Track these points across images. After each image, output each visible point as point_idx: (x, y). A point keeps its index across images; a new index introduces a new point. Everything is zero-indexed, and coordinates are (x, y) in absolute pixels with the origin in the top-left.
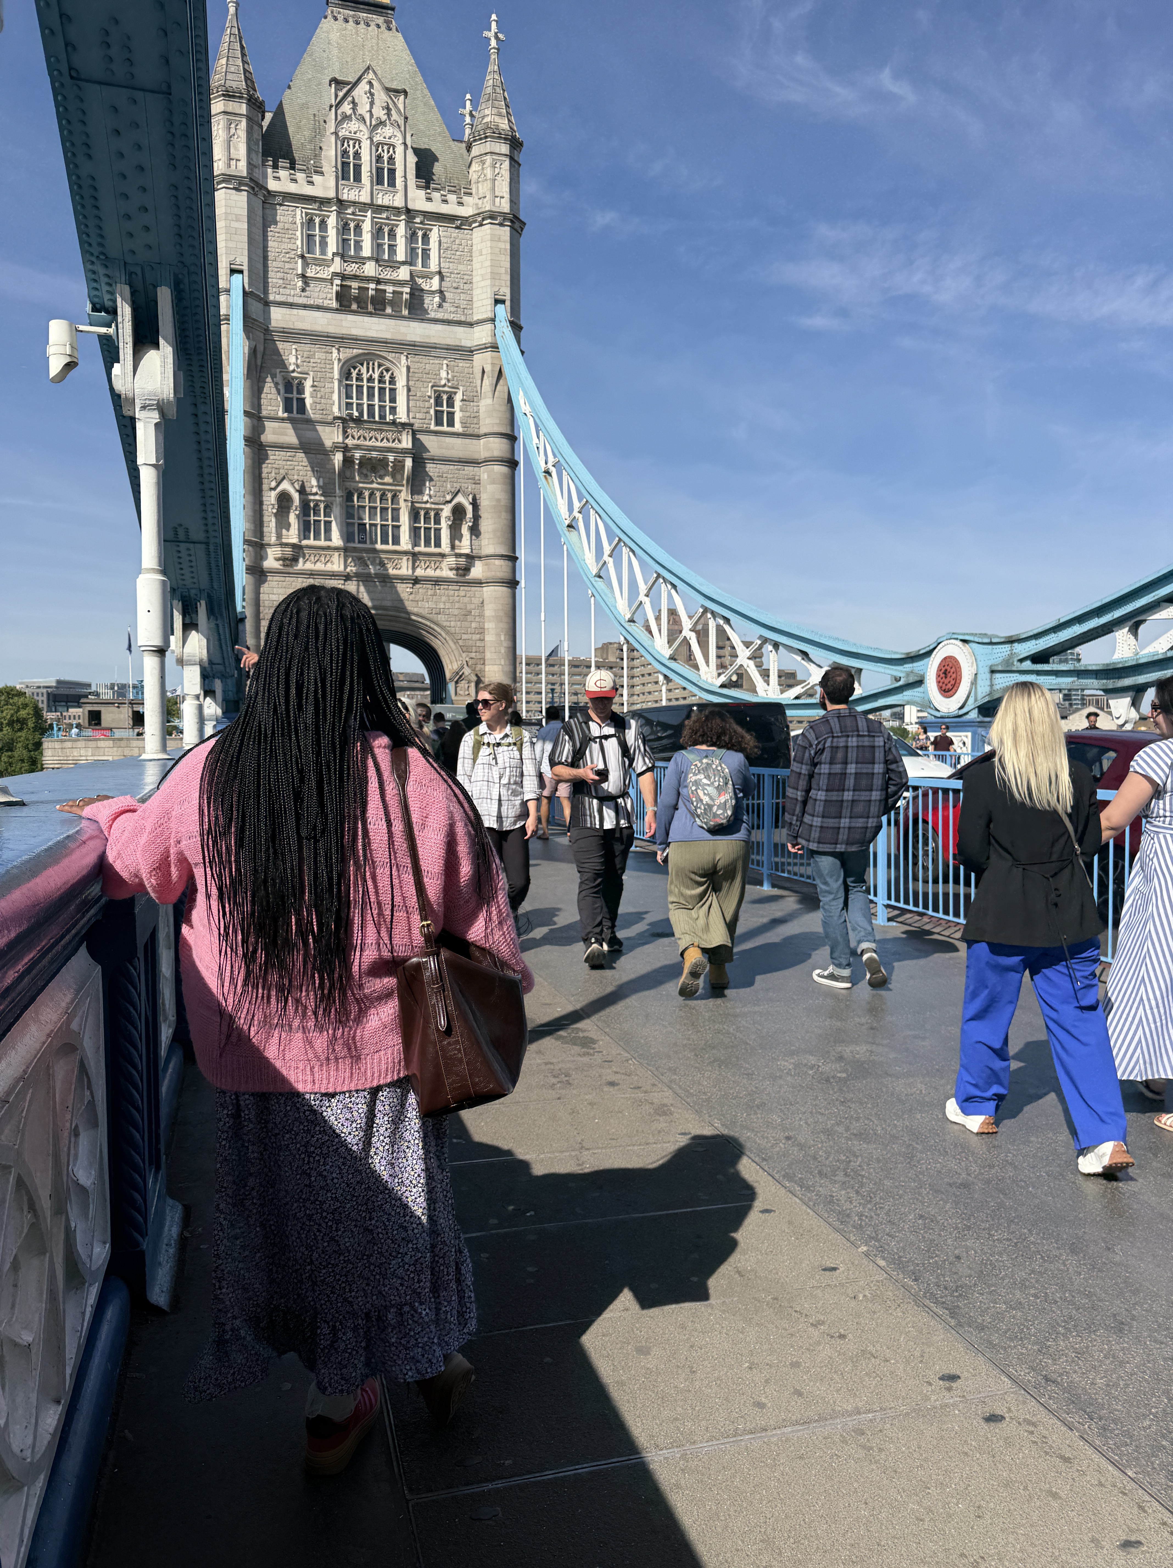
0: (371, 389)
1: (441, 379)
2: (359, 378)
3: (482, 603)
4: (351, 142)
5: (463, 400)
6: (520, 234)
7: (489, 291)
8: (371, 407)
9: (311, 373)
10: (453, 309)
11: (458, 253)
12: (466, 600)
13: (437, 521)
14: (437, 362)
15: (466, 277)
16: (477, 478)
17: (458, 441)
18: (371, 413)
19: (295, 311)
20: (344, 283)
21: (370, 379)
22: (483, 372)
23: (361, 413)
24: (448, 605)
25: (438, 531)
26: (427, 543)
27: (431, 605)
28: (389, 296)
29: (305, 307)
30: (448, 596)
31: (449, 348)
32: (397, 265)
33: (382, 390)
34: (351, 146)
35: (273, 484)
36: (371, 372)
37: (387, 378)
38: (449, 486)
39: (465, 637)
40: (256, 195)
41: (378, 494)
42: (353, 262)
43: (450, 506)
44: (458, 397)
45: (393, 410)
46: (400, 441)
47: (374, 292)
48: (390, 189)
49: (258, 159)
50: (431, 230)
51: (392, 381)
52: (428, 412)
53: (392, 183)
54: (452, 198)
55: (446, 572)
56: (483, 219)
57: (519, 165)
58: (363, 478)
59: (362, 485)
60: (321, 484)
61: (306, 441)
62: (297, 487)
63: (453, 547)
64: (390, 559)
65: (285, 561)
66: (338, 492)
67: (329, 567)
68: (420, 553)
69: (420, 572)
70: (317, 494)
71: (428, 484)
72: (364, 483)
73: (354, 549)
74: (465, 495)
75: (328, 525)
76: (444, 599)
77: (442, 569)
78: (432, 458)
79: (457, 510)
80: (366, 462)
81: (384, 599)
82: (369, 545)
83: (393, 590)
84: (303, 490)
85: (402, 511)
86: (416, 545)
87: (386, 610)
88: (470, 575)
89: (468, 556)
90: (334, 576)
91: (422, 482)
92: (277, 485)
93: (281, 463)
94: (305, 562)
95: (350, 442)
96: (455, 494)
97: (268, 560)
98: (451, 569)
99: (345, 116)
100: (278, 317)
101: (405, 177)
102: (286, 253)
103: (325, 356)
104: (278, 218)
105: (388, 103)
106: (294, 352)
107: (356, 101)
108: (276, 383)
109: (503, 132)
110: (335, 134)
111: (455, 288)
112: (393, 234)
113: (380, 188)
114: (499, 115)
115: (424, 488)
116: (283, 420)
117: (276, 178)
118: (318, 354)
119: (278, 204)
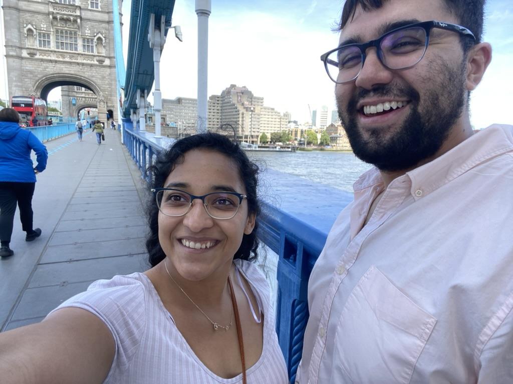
12: (103, 73)
13: (92, 43)
16: (107, 28)
17: (99, 14)
18: (65, 1)
24: (96, 74)
25: (92, 47)
26: (88, 50)
27: (90, 74)
35: (25, 25)
38: (95, 30)
39: (103, 86)
41: (69, 32)
43: (96, 38)
46: (75, 13)
52: (87, 3)
58: (62, 25)
59: (61, 28)
60: (45, 26)
61: (38, 10)
62: (35, 27)
63: (98, 53)
64: (73, 56)
65: (32, 55)
66: (52, 30)
67: (49, 58)
68: (85, 54)
69: (85, 61)
70: (43, 30)
71: (88, 29)
72: (62, 27)
73: (59, 52)
74: (102, 34)
75: (49, 42)
76: (95, 72)
77: (94, 61)
78: (89, 20)
79: (99, 39)
80: (62, 19)
81: (70, 71)
82: (65, 51)
83: (75, 67)
84: (37, 28)
85: (78, 38)
86: (84, 51)
87: (72, 74)
88: (104, 64)
89: (103, 56)
90: (51, 61)
91: (85, 28)
92: (27, 26)
93: (28, 18)
94: (40, 55)
95: (55, 11)
96: (97, 34)
97: (25, 54)
98: (97, 61)
115: (86, 30)
116: (29, 1)
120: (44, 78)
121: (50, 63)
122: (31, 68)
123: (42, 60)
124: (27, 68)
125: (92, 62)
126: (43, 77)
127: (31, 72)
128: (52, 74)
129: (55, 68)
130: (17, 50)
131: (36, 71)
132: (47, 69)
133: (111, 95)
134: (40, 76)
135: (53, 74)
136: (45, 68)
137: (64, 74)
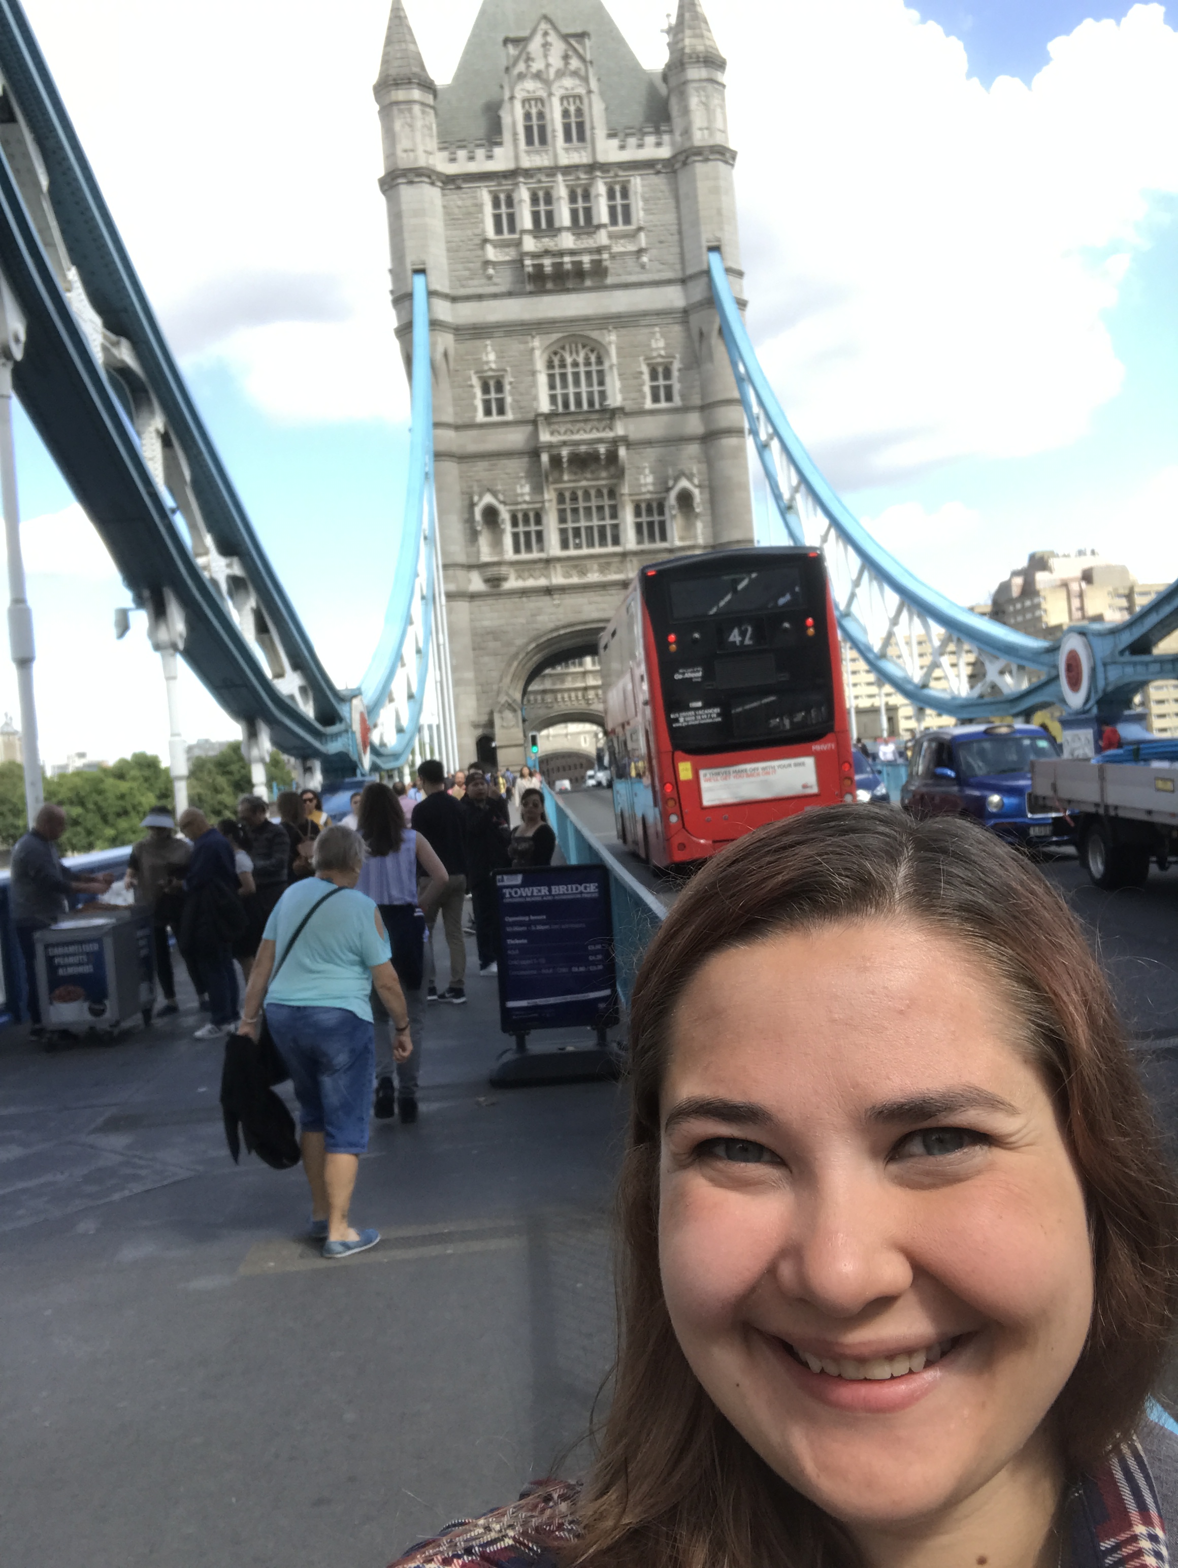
0: (576, 375)
1: (652, 350)
2: (563, 365)
4: (533, 103)
5: (680, 370)
6: (732, 165)
7: (699, 239)
8: (578, 396)
9: (508, 369)
10: (662, 267)
11: (662, 201)
13: (661, 512)
14: (646, 331)
17: (676, 418)
18: (579, 403)
19: (485, 304)
20: (536, 262)
21: (575, 364)
22: (701, 334)
23: (566, 405)
25: (663, 523)
26: (652, 538)
28: (587, 266)
29: (495, 296)
31: (659, 313)
32: (592, 230)
33: (588, 374)
34: (533, 107)
35: (476, 498)
36: (574, 356)
37: (593, 359)
38: (669, 470)
40: (433, 184)
41: (592, 493)
42: (543, 237)
43: (672, 495)
44: (676, 366)
45: (603, 395)
46: (611, 429)
47: (568, 267)
48: (580, 145)
49: (433, 144)
50: (629, 181)
51: (600, 361)
52: (640, 391)
53: (581, 138)
54: (650, 140)
56: (687, 158)
57: (724, 86)
58: (573, 477)
59: (572, 485)
60: (527, 489)
61: (508, 445)
62: (501, 497)
63: (682, 539)
65: (495, 581)
66: (546, 496)
67: (542, 582)
68: (643, 552)
70: (525, 502)
71: (647, 471)
72: (575, 481)
73: (568, 558)
74: (690, 478)
75: (539, 535)
78: (647, 443)
79: (684, 495)
80: (573, 459)
82: (585, 551)
83: (616, 598)
84: (508, 501)
85: (619, 508)
86: (638, 544)
89: (698, 547)
90: (548, 591)
91: (640, 470)
92: (480, 499)
94: (516, 579)
95: (555, 439)
96: (676, 480)
97: (476, 583)
99: (521, 77)
100: (468, 313)
101: (593, 128)
102: (471, 240)
103: (522, 347)
104: (460, 203)
105: (566, 51)
106: (489, 348)
107: (533, 55)
108: (471, 386)
109: (701, 55)
110: (512, 98)
111: (661, 242)
112: (587, 196)
113: (567, 145)
114: (695, 36)
115: (642, 477)
116: (482, 426)
117: (453, 160)
118: (515, 346)
119: (459, 188)
120: (533, 645)
121: (547, 598)
122: (497, 623)
123: (524, 593)
124: (486, 623)
126: (528, 644)
127: (495, 634)
128: (552, 631)
129: (561, 610)
130: (461, 574)
131: (509, 628)
132: (540, 618)
134: (520, 642)
135: (557, 629)
136: (533, 615)
137: (585, 623)
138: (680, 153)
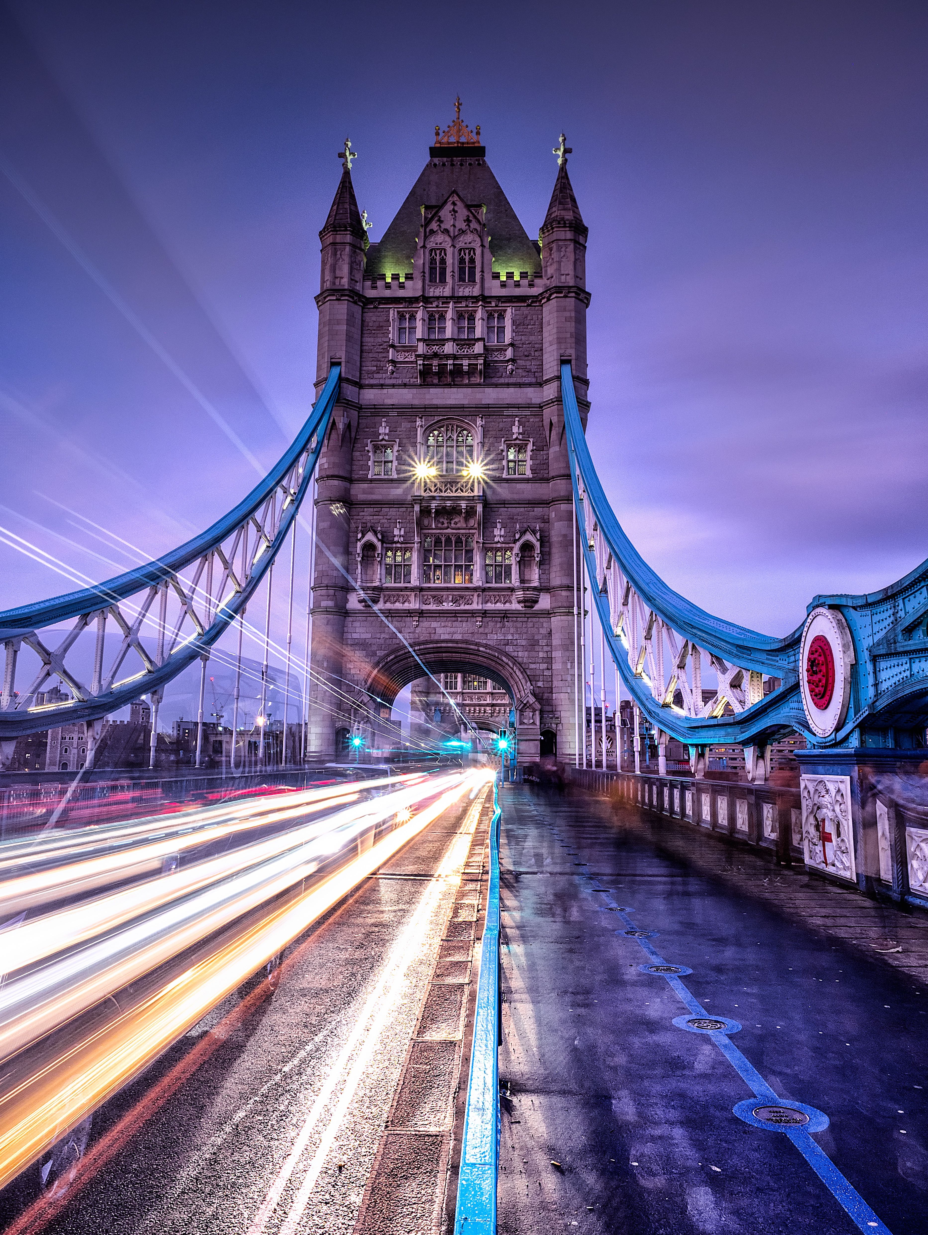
0: (450, 449)
1: (513, 434)
3: (550, 633)
4: (438, 252)
5: (532, 451)
6: (588, 304)
7: (555, 354)
8: (450, 464)
9: (398, 440)
10: (524, 374)
11: (529, 327)
12: (534, 630)
13: (508, 558)
14: (510, 420)
15: (536, 346)
16: (546, 517)
17: (527, 487)
18: (450, 469)
19: (385, 391)
20: (426, 363)
21: (450, 441)
22: (551, 424)
23: (440, 470)
24: (516, 636)
25: (508, 568)
26: (498, 579)
27: (500, 637)
28: (465, 368)
29: (393, 386)
30: (517, 628)
31: (518, 407)
32: (473, 342)
34: (438, 255)
35: (360, 536)
36: (450, 434)
37: (465, 437)
38: (518, 526)
39: (532, 666)
40: (355, 303)
41: (453, 539)
42: (434, 345)
43: (518, 545)
46: (472, 490)
47: (451, 367)
48: (471, 283)
50: (505, 311)
51: (470, 440)
52: (501, 464)
53: (472, 278)
54: (525, 282)
55: (515, 606)
56: (550, 295)
57: (586, 247)
58: (440, 525)
59: (438, 531)
60: (402, 533)
61: (391, 497)
62: (380, 537)
63: (522, 581)
64: (462, 597)
65: (367, 602)
66: (416, 539)
67: (406, 606)
68: (490, 589)
69: (490, 606)
70: (398, 542)
71: (499, 526)
72: (441, 529)
73: (430, 589)
74: (533, 533)
75: (408, 568)
76: (512, 630)
77: (511, 602)
78: (504, 503)
79: (527, 547)
80: (442, 512)
81: (455, 633)
82: (442, 585)
83: (464, 624)
84: (385, 539)
85: (474, 551)
86: (487, 582)
87: (456, 642)
88: (537, 607)
89: (535, 589)
90: (410, 613)
91: (494, 524)
92: (363, 537)
93: (368, 518)
94: (385, 603)
95: (426, 494)
96: (523, 533)
97: (354, 602)
98: (519, 602)
99: (432, 232)
100: (370, 396)
101: (482, 271)
102: (380, 345)
103: (409, 425)
104: (374, 319)
105: (468, 216)
106: (383, 424)
107: (442, 219)
108: (368, 451)
109: (567, 222)
110: (424, 247)
111: (526, 356)
112: (471, 318)
113: (461, 283)
114: (564, 209)
115: (495, 530)
116: (372, 481)
117: (374, 287)
118: (405, 425)
119: (375, 307)
120: (392, 657)
121: (408, 619)
122: (363, 636)
123: (390, 613)
124: (355, 636)
125: (507, 606)
126: (388, 655)
127: (362, 645)
129: (418, 630)
130: (339, 594)
131: (374, 641)
133: (551, 690)
134: (383, 652)
135: (412, 646)
137: (437, 642)
138: (546, 291)
